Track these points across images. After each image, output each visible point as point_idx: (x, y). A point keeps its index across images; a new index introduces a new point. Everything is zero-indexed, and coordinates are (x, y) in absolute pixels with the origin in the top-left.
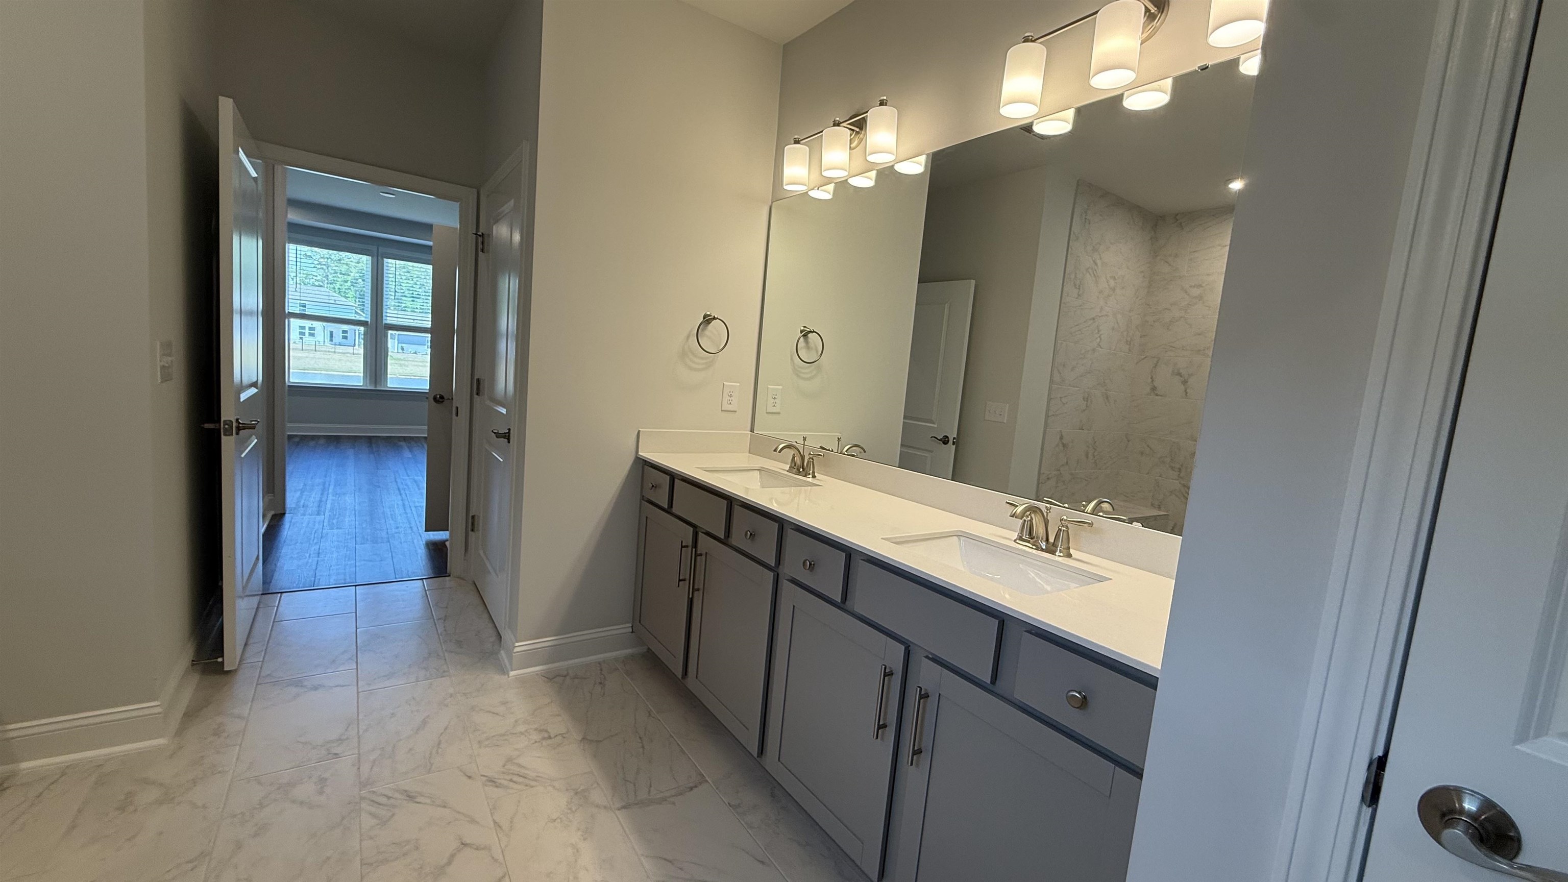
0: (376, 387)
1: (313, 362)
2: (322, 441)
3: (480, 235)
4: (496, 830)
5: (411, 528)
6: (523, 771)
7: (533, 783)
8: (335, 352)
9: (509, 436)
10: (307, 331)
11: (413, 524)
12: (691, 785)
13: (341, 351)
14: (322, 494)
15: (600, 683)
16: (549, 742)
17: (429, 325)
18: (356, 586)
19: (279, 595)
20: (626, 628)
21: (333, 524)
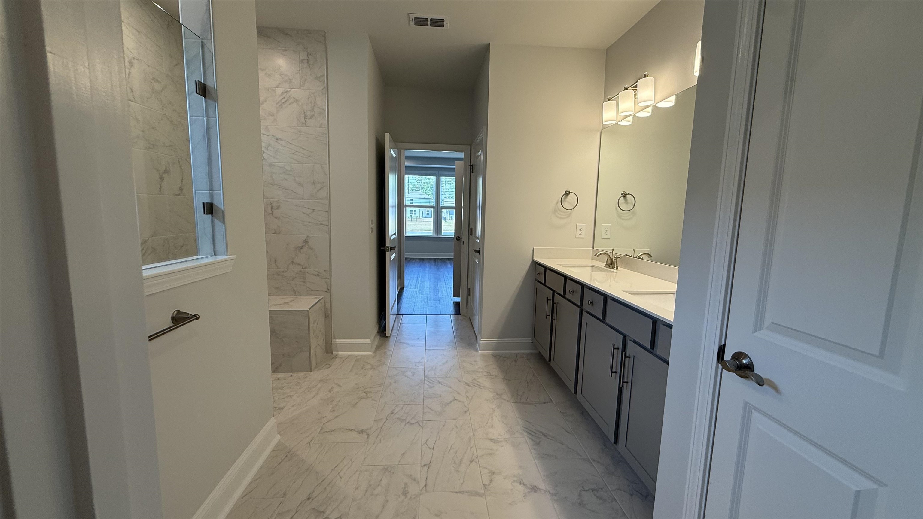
0: (437, 236)
1: (415, 226)
2: (417, 260)
3: (471, 166)
4: (466, 398)
5: (448, 296)
6: (479, 384)
7: (482, 388)
8: (424, 221)
9: (479, 251)
10: (413, 212)
11: (449, 294)
12: (545, 402)
13: (426, 221)
14: (417, 281)
15: (515, 361)
16: (490, 376)
17: (454, 205)
18: (427, 315)
19: (402, 315)
20: (529, 340)
21: (420, 292)
